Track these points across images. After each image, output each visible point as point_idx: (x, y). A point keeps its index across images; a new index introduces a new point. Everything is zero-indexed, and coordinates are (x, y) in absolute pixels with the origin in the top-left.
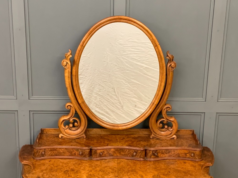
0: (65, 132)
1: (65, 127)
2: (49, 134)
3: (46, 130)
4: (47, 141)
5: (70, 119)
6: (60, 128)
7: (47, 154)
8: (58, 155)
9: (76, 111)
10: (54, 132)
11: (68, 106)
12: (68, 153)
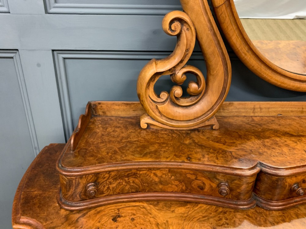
0: (160, 112)
1: (159, 96)
2: (112, 118)
3: (104, 106)
4: (106, 138)
5: (175, 70)
6: (144, 99)
7: (106, 188)
8: (143, 191)
9: (198, 43)
10: (124, 110)
11: (172, 22)
12: (177, 183)
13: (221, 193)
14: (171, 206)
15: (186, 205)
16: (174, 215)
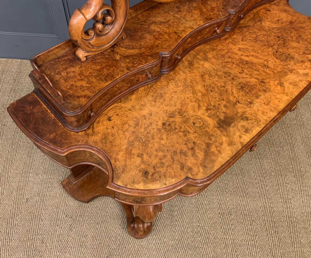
0: (92, 45)
1: (88, 35)
3: (42, 57)
12: (126, 85)
13: (149, 78)
14: (128, 98)
15: (134, 93)
16: (133, 101)
